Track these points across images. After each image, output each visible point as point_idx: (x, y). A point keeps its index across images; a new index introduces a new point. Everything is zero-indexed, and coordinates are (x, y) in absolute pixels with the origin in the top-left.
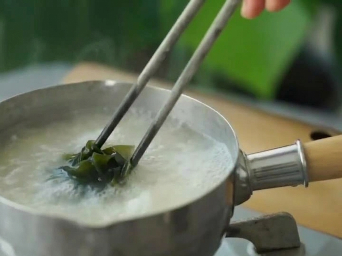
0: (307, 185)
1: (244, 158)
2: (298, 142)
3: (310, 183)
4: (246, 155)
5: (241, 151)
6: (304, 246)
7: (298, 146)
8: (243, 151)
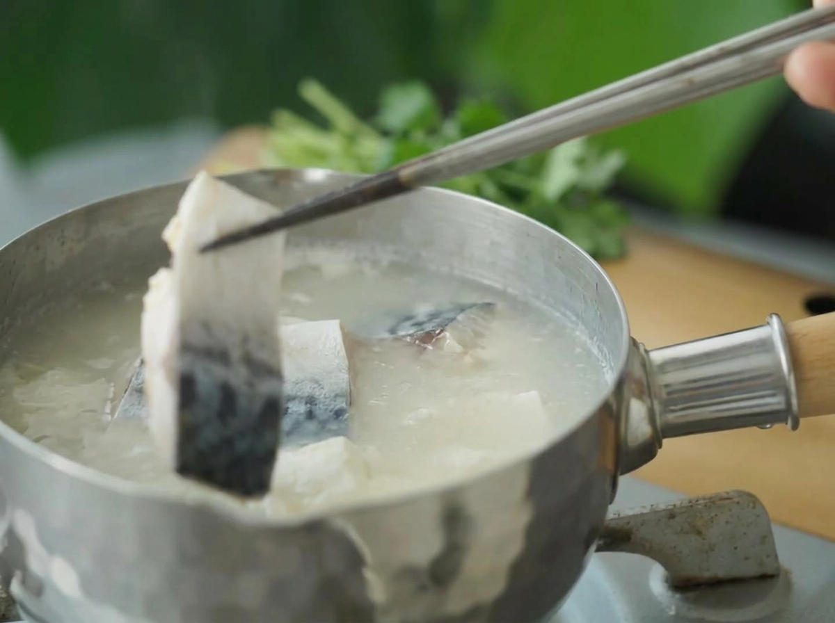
0: (795, 426)
1: (643, 359)
2: (775, 320)
3: (802, 421)
4: (647, 352)
5: (634, 343)
6: (787, 573)
7: (773, 331)
8: (638, 340)
